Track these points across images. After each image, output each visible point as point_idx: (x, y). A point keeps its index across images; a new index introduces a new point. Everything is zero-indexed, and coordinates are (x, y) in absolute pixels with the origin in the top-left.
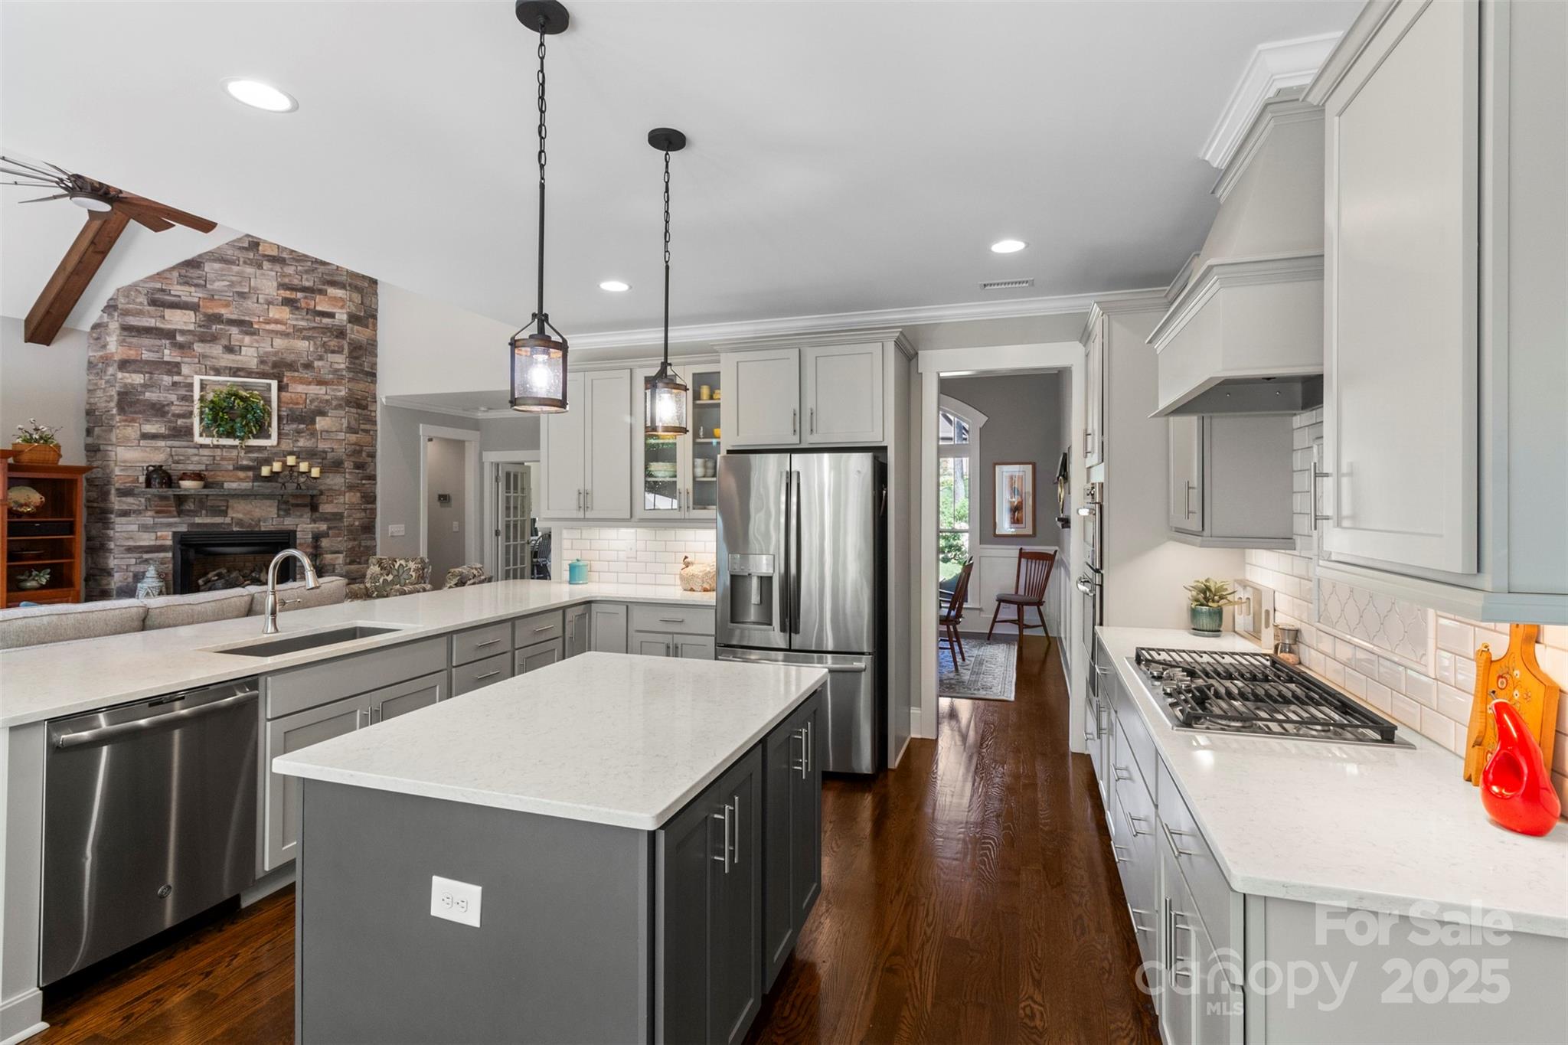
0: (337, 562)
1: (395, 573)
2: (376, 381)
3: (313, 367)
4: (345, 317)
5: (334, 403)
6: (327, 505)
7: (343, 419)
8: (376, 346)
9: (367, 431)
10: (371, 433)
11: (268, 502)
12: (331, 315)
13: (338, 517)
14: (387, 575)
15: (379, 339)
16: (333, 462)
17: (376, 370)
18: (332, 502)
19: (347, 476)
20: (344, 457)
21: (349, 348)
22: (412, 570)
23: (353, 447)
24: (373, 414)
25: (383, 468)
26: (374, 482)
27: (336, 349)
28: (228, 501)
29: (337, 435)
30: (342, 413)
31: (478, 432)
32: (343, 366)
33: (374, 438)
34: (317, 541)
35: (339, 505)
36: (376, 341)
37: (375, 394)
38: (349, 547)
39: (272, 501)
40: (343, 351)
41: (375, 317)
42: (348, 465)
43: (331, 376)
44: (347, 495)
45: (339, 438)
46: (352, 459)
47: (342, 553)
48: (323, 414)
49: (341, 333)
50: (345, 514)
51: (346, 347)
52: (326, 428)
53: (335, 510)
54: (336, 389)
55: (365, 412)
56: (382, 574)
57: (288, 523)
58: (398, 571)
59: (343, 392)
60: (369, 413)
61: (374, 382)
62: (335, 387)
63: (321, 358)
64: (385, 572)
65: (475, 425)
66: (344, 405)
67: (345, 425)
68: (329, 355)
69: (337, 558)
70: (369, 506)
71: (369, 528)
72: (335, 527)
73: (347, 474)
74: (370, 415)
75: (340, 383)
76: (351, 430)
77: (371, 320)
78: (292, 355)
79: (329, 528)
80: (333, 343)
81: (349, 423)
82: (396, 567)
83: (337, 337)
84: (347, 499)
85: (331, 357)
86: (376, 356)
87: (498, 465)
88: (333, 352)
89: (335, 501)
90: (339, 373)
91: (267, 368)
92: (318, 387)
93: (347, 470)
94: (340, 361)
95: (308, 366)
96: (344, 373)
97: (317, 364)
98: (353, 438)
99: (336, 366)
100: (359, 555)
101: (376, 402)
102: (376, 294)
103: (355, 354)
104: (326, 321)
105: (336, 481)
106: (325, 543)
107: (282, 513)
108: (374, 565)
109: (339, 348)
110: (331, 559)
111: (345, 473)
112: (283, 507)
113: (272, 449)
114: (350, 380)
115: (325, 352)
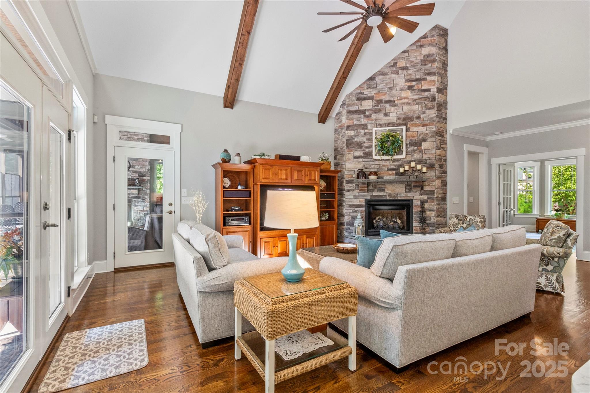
0: (432, 216)
1: (468, 223)
2: (447, 122)
3: (420, 118)
4: (435, 90)
5: (430, 135)
6: (427, 187)
7: (435, 143)
8: (447, 104)
9: (443, 148)
10: (445, 149)
11: (401, 185)
12: (428, 90)
13: (432, 192)
14: (463, 224)
15: (448, 100)
16: (430, 165)
17: (447, 116)
18: (429, 185)
19: (437, 172)
20: (435, 162)
21: (437, 106)
22: (478, 222)
23: (439, 156)
24: (446, 140)
25: (450, 168)
26: (446, 175)
27: (431, 107)
28: (385, 185)
29: (432, 151)
30: (434, 139)
31: (488, 148)
32: (434, 115)
33: (446, 153)
34: (423, 205)
35: (433, 187)
36: (447, 101)
37: (446, 129)
38: (437, 208)
39: (403, 185)
40: (434, 107)
41: (446, 89)
42: (437, 166)
43: (429, 121)
44: (436, 181)
45: (433, 152)
46: (438, 163)
47: (434, 211)
48: (425, 140)
49: (433, 99)
50: (436, 191)
51: (436, 105)
52: (427, 147)
53: (431, 189)
54: (431, 128)
55: (443, 139)
56: (459, 223)
57: (410, 195)
58: (469, 222)
59: (434, 129)
60: (444, 139)
61: (446, 123)
62: (431, 127)
63: (424, 113)
64: (461, 222)
65: (486, 144)
66: (435, 135)
67: (435, 145)
68: (428, 110)
69: (432, 213)
70: (444, 187)
71: (444, 199)
72: (431, 198)
73: (436, 171)
74: (445, 140)
75: (433, 124)
76: (438, 148)
77: (445, 90)
78: (412, 113)
79: (428, 198)
80: (430, 104)
81: (437, 144)
82: (468, 220)
83: (432, 101)
84: (436, 184)
85: (429, 112)
86: (447, 109)
87: (499, 165)
88: (430, 109)
89: (431, 185)
90: (433, 119)
91: (401, 121)
92: (423, 127)
93: (436, 169)
94: (433, 113)
95: (418, 118)
96: (435, 119)
97: (422, 116)
98: (438, 152)
99: (431, 116)
100: (441, 212)
101: (447, 133)
102: (447, 77)
103: (439, 109)
104: (427, 93)
105: (432, 174)
106: (426, 206)
107: (407, 190)
108: (453, 218)
109: (432, 106)
110: (429, 214)
111: (435, 170)
112: (408, 187)
113: (403, 160)
114: (438, 122)
115: (426, 109)
